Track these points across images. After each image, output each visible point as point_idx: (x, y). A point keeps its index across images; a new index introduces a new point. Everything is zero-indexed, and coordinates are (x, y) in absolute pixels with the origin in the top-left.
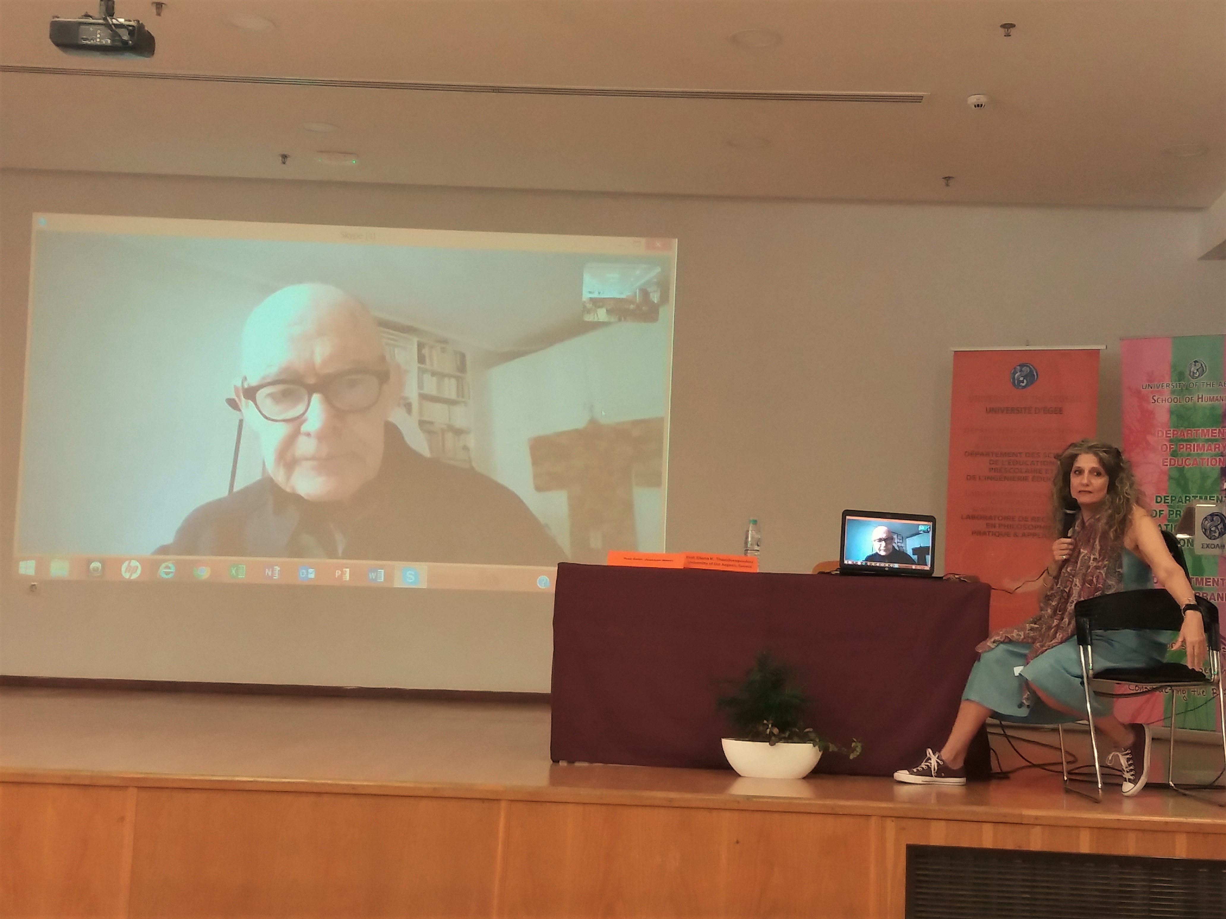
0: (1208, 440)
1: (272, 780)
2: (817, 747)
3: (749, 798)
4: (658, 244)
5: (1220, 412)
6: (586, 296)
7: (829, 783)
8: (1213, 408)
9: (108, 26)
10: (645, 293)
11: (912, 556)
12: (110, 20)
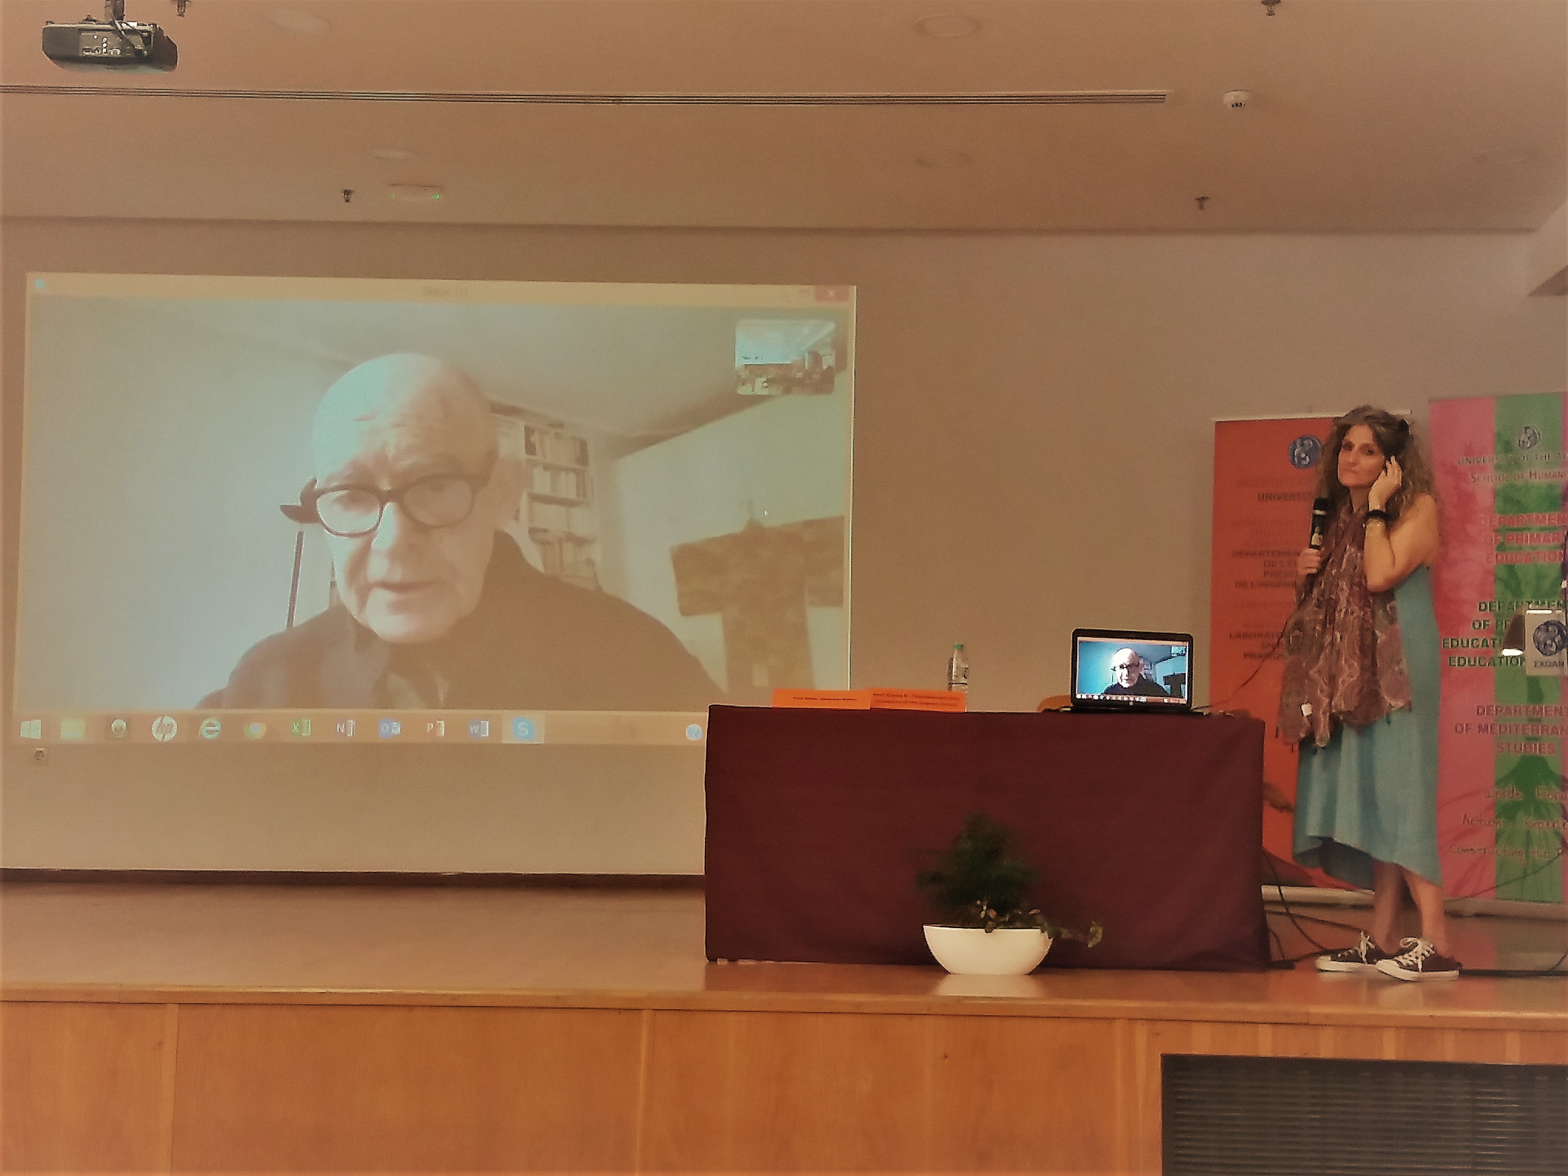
0: (1542, 529)
1: (351, 991)
2: (1046, 934)
3: (959, 1000)
4: (831, 293)
5: (1559, 491)
6: (740, 363)
7: (1062, 980)
8: (1550, 487)
9: (116, 31)
10: (816, 358)
11: (1164, 687)
12: (119, 27)
